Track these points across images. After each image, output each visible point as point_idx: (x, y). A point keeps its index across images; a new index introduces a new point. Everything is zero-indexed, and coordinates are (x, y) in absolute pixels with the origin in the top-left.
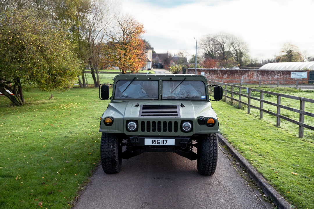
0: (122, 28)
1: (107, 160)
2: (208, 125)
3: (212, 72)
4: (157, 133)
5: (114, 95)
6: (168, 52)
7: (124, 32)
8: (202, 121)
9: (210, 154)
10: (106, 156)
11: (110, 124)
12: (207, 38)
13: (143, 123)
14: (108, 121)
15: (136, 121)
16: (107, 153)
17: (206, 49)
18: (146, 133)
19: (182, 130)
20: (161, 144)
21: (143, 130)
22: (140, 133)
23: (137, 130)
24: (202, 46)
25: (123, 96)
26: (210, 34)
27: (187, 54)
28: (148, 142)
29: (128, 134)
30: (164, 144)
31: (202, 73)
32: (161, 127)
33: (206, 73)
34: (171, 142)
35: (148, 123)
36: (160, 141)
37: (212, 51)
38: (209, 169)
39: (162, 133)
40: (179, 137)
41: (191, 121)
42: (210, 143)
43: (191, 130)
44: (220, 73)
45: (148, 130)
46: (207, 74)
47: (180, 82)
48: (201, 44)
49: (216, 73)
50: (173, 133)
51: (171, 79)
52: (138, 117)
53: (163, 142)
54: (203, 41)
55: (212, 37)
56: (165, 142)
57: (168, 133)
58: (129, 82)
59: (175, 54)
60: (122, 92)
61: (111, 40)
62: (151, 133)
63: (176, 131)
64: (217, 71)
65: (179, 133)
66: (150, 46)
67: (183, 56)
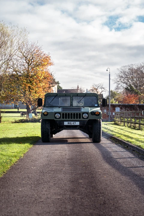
0: (26, 60)
1: (45, 133)
2: (96, 115)
3: (128, 107)
4: (70, 119)
5: (45, 105)
6: (78, 87)
7: (28, 64)
8: (93, 113)
9: (97, 129)
10: (44, 131)
11: (47, 115)
12: (129, 69)
13: (63, 114)
14: (45, 113)
15: (59, 113)
16: (45, 129)
17: (128, 83)
18: (65, 119)
19: (83, 118)
20: (72, 124)
21: (63, 118)
22: (62, 119)
23: (60, 118)
24: (122, 79)
25: (50, 105)
26: (132, 65)
27: (103, 90)
28: (66, 123)
29: (56, 120)
30: (74, 125)
31: (117, 109)
32: (72, 116)
33: (121, 108)
34: (77, 123)
35: (66, 114)
36: (72, 123)
37: (136, 87)
38: (97, 137)
39: (73, 119)
40: (81, 121)
41: (87, 113)
42: (98, 124)
43: (88, 118)
44: (138, 109)
45: (66, 118)
46: (122, 110)
47: (83, 97)
48: (122, 77)
49: (133, 109)
50: (78, 119)
51: (78, 95)
52: (60, 111)
53: (73, 123)
54: (124, 73)
55: (135, 67)
56: (74, 123)
57: (76, 119)
58: (54, 97)
59: (87, 90)
60: (49, 103)
61: (14, 73)
62: (67, 119)
63: (80, 118)
64: (135, 107)
65: (82, 119)
66: (54, 80)
67: (97, 92)
